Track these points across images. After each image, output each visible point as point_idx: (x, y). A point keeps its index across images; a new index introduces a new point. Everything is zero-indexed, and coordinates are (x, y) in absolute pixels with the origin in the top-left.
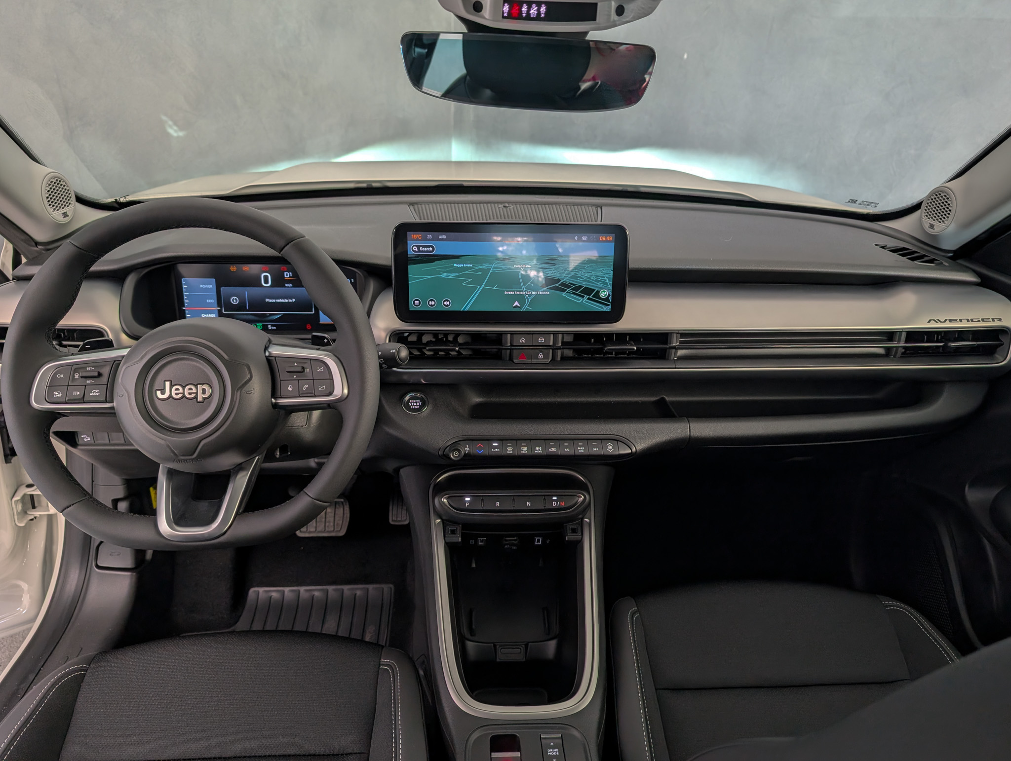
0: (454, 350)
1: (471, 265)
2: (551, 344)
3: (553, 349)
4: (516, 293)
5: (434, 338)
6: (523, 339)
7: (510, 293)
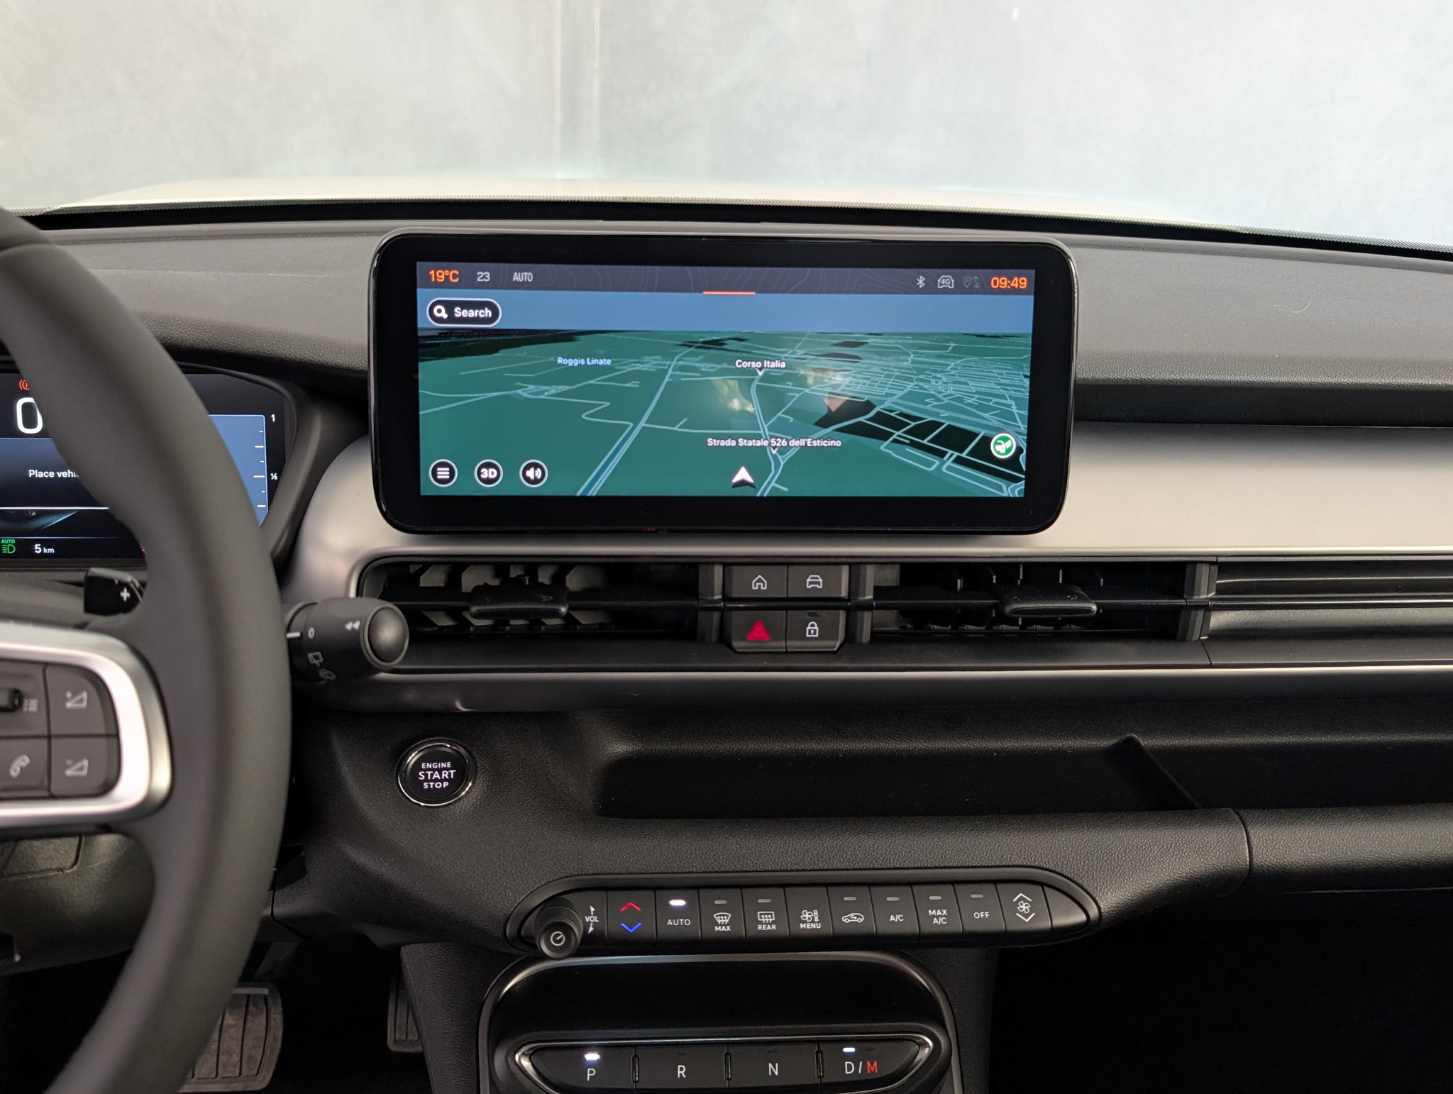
0: (555, 614)
1: (609, 362)
2: (844, 593)
3: (849, 611)
4: (742, 442)
5: (497, 576)
6: (760, 581)
7: (723, 443)
